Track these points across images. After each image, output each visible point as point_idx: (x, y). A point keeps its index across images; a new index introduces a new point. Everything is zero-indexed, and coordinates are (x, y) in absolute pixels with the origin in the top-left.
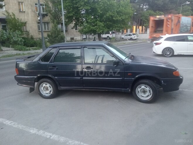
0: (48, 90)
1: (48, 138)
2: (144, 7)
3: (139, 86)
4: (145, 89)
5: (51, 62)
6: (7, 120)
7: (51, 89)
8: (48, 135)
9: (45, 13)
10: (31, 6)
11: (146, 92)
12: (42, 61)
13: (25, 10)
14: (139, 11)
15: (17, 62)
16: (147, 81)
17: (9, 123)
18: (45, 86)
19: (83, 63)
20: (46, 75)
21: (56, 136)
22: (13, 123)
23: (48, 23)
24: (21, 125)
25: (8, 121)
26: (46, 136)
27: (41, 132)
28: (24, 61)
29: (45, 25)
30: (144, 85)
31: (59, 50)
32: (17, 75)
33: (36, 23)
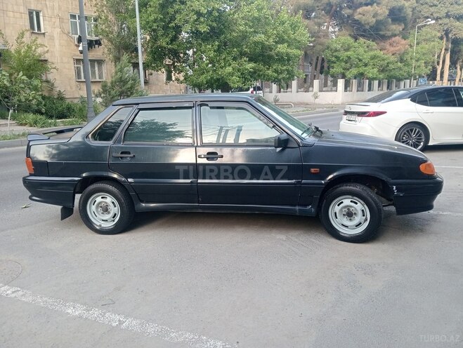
0: (109, 213)
1: (113, 327)
2: (331, 29)
3: (336, 200)
4: (351, 207)
5: (118, 141)
6: (5, 285)
7: (116, 208)
8: (114, 319)
9: (94, 38)
10: (61, 20)
11: (355, 214)
12: (96, 140)
13: (45, 29)
14: (319, 37)
15: (30, 141)
16: (357, 188)
17: (9, 292)
18: (100, 203)
19: (199, 144)
20: (105, 174)
21: (134, 322)
22: (20, 293)
23: (100, 62)
24: (41, 297)
25: (6, 287)
26: (109, 321)
27: (96, 312)
28: (49, 139)
29: (93, 67)
30: (350, 197)
31: (137, 111)
32: (31, 175)
33: (72, 61)
